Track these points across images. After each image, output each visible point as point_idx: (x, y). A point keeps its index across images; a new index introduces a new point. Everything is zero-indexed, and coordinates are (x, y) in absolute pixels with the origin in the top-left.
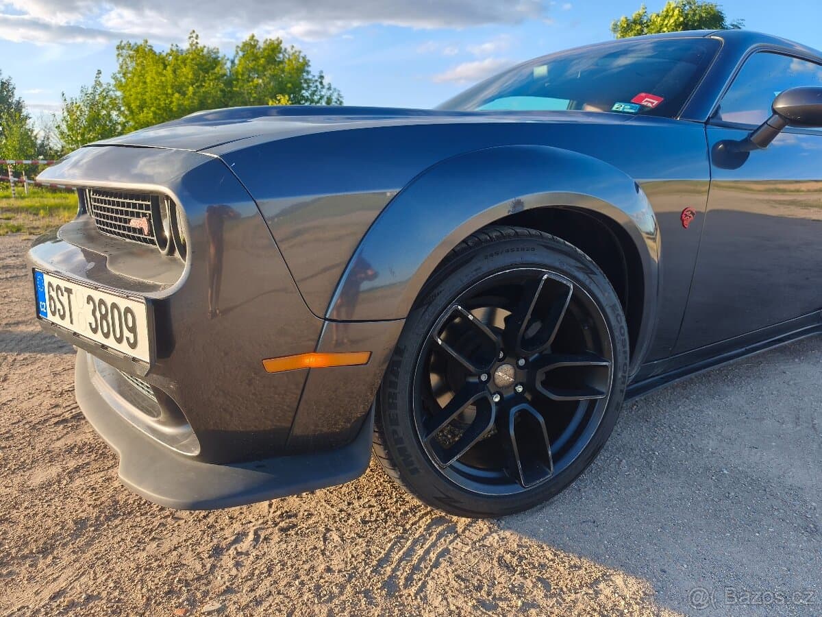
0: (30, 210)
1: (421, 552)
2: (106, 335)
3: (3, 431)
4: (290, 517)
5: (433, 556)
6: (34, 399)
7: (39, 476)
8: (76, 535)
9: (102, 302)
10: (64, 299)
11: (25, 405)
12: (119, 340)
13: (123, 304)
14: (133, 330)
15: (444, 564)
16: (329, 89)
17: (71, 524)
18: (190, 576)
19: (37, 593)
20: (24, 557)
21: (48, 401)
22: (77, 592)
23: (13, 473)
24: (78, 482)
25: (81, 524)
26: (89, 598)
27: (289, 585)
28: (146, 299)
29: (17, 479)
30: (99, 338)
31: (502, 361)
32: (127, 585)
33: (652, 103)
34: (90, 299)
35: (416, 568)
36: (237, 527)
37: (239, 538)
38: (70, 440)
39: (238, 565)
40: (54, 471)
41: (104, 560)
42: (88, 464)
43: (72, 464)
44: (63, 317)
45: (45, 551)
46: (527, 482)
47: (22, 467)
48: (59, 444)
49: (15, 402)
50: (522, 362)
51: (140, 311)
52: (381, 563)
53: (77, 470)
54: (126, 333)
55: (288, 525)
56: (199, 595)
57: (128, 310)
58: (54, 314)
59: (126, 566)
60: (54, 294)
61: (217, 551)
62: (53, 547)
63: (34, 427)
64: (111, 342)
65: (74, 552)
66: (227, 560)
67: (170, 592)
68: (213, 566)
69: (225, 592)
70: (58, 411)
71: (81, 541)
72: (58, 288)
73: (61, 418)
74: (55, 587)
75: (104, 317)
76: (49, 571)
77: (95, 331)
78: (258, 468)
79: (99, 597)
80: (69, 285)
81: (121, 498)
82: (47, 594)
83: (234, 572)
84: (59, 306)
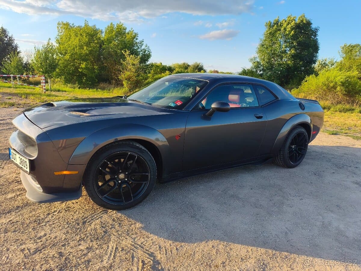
0: (19, 95)
1: (95, 217)
2: (22, 165)
3: (2, 183)
4: (69, 208)
5: (98, 218)
6: (11, 175)
7: (10, 196)
8: (16, 209)
9: (21, 159)
10: (15, 156)
11: (8, 177)
12: (24, 167)
13: (25, 160)
14: (27, 165)
15: (100, 219)
17: (15, 207)
18: (40, 218)
19: (6, 220)
20: (4, 213)
21: (15, 175)
22: (15, 220)
23: (3, 195)
24: (19, 198)
25: (18, 207)
26: (17, 222)
27: (62, 221)
28: (29, 159)
29: (4, 196)
30: (21, 166)
31: (121, 173)
32: (26, 220)
34: (19, 157)
35: (92, 220)
36: (55, 209)
37: (55, 212)
38: (19, 187)
39: (52, 217)
40: (14, 194)
41: (22, 215)
42: (23, 193)
43: (18, 193)
44: (14, 160)
45: (8, 213)
46: (125, 202)
47: (5, 193)
48: (16, 188)
49: (5, 176)
50: (127, 173)
51: (28, 162)
52: (85, 218)
53: (19, 195)
54: (26, 166)
55: (68, 209)
56: (41, 222)
57: (26, 161)
58: (13, 158)
59: (27, 216)
60: (13, 154)
61: (49, 214)
62: (11, 212)
63: (9, 183)
64: (23, 167)
65: (15, 213)
66: (50, 216)
67: (35, 221)
68: (47, 217)
69: (47, 222)
70: (17, 179)
71: (18, 211)
72: (14, 153)
73: (18, 181)
74: (10, 219)
75: (22, 162)
76: (9, 216)
77: (20, 164)
78: (56, 195)
79: (19, 222)
80: (16, 154)
81: (29, 202)
82: (8, 220)
83: (51, 218)
84: (14, 157)
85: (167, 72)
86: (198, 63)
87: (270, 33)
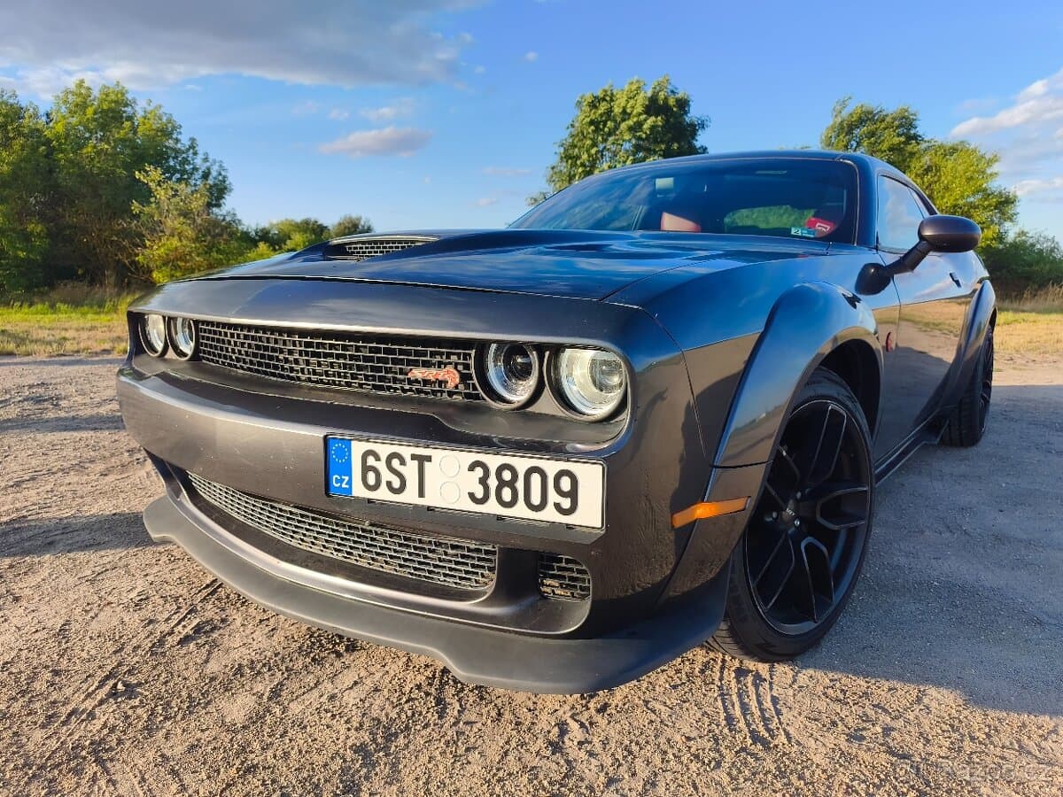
1: (754, 704)
2: (509, 504)
5: (768, 705)
10: (405, 469)
12: (536, 508)
14: (571, 494)
16: (206, 160)
30: (489, 509)
33: (826, 228)
44: (397, 491)
46: (817, 616)
54: (554, 500)
58: (372, 488)
60: (378, 464)
61: (554, 746)
64: (518, 511)
72: (396, 455)
77: (482, 500)
84: (390, 477)
85: (262, 246)
86: (354, 216)
87: (592, 123)
